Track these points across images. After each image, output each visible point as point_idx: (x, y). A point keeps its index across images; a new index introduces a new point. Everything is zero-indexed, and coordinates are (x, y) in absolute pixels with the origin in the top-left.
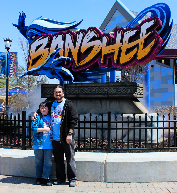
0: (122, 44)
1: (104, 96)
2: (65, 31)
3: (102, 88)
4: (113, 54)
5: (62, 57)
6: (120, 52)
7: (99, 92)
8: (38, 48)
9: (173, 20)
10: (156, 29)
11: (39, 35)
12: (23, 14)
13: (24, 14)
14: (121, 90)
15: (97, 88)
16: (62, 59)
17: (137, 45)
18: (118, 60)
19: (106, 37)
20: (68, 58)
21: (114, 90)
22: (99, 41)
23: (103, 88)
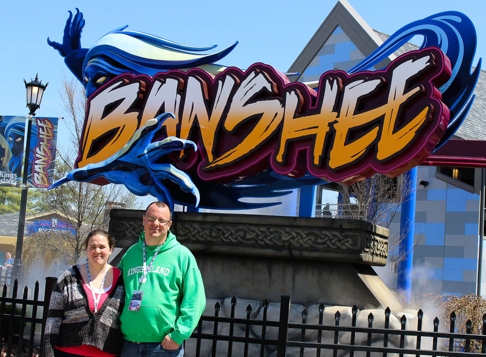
0: (337, 113)
1: (278, 253)
2: (186, 70)
3: (275, 232)
4: (311, 139)
5: (172, 138)
6: (330, 137)
7: (267, 242)
8: (109, 109)
9: (480, 60)
10: (433, 81)
11: (116, 76)
12: (77, 16)
13: (79, 15)
14: (326, 239)
15: (263, 229)
16: (171, 145)
17: (379, 122)
18: (325, 157)
19: (296, 94)
20: (189, 142)
21: (307, 239)
22: (276, 103)
23: (278, 232)
